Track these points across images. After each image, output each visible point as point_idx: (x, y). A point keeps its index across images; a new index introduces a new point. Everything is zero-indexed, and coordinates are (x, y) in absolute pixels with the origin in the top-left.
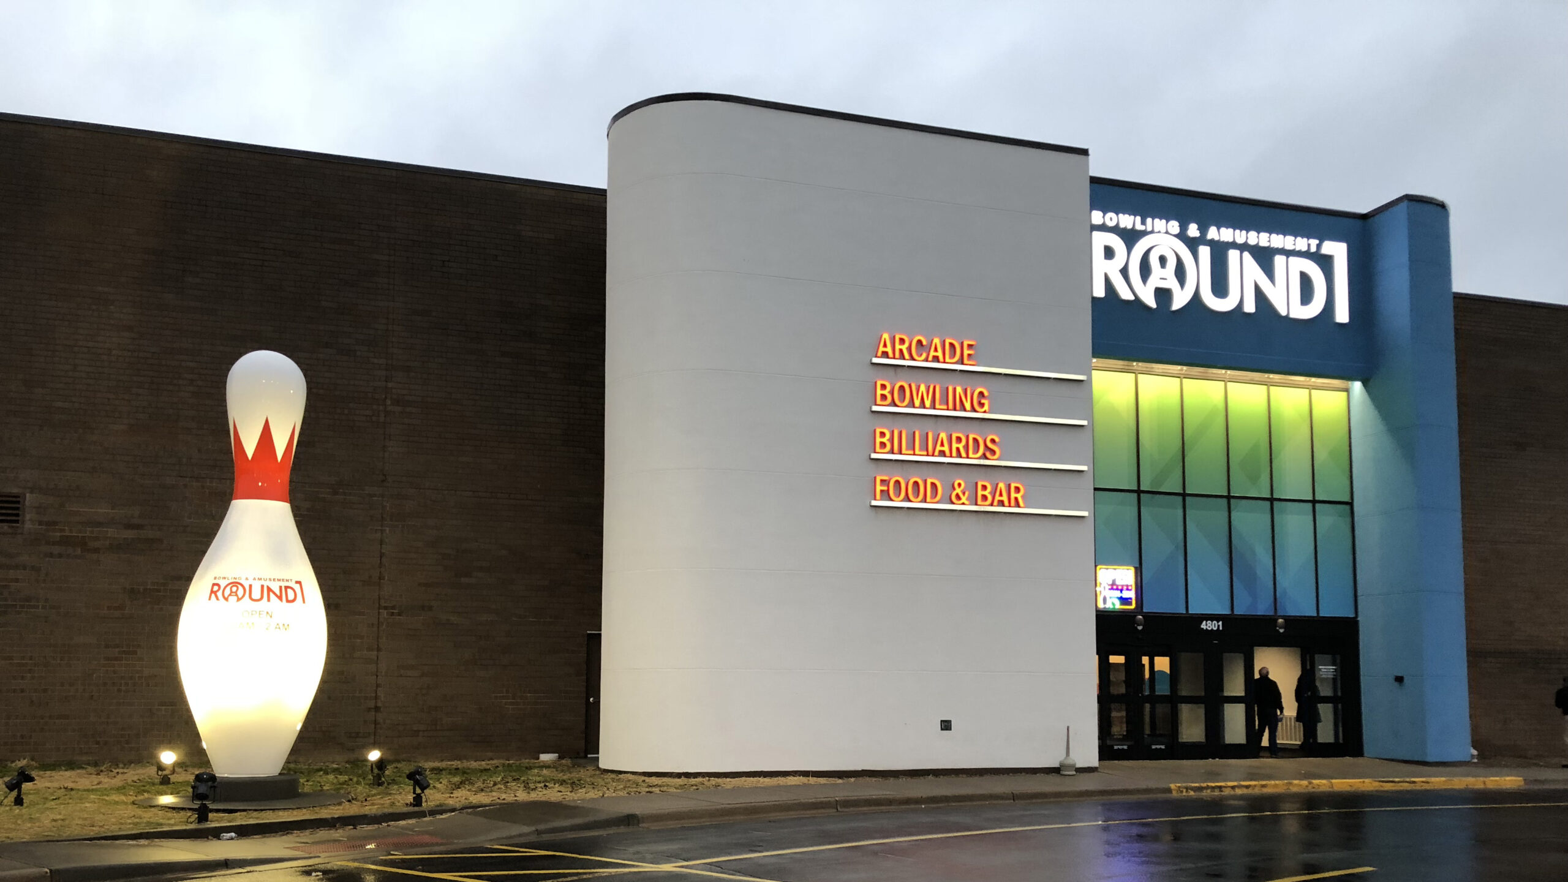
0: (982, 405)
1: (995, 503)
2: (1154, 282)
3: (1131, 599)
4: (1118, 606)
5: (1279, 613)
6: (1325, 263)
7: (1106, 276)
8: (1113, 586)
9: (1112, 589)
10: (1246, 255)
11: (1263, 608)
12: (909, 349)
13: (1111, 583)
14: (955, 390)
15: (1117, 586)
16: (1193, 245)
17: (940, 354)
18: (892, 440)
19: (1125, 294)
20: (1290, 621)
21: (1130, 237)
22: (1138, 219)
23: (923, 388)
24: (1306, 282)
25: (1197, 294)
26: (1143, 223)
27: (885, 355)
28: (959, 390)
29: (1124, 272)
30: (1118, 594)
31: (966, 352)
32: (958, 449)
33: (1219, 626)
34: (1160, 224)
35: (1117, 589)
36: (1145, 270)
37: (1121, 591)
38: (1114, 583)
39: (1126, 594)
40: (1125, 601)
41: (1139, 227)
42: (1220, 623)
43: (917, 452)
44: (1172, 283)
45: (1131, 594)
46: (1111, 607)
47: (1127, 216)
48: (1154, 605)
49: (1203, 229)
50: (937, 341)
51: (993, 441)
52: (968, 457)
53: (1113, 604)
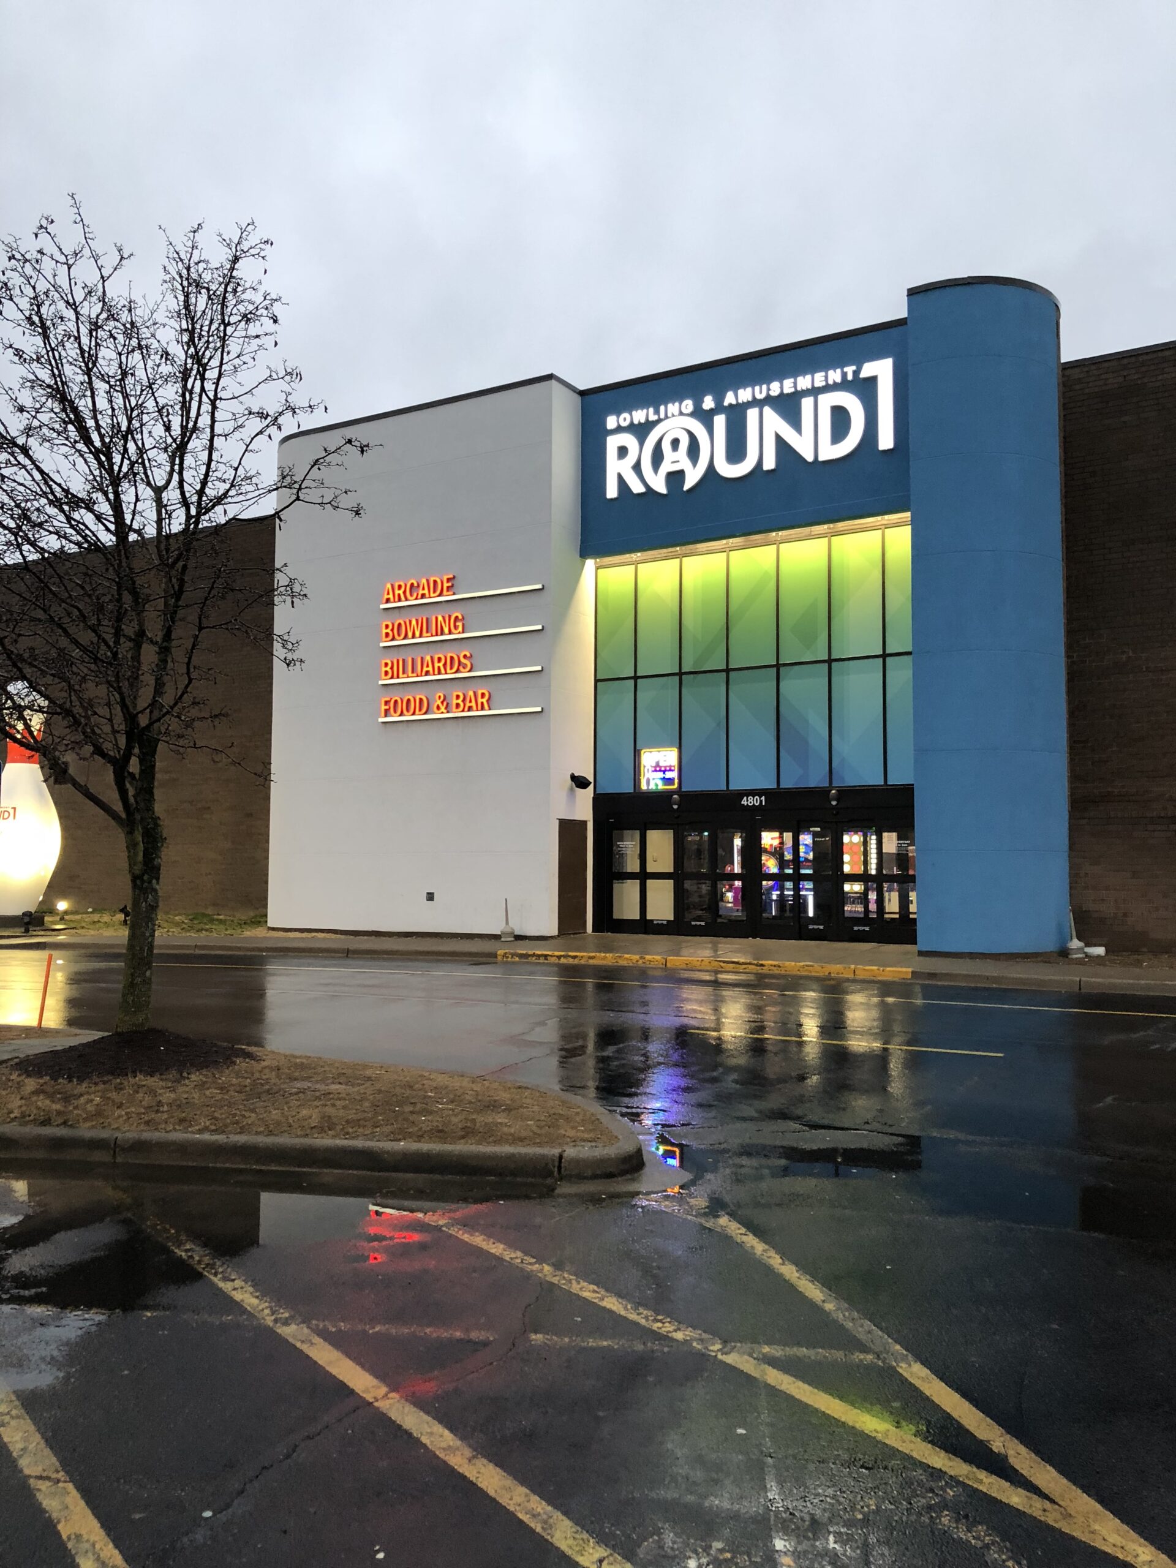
0: (456, 627)
1: (466, 709)
2: (666, 467)
3: (674, 779)
4: (661, 786)
5: (835, 784)
6: (866, 389)
7: (620, 476)
8: (657, 768)
9: (656, 771)
10: (767, 410)
11: (816, 779)
12: (405, 592)
13: (654, 765)
14: (437, 618)
15: (661, 767)
16: (706, 418)
17: (426, 591)
18: (392, 668)
19: (637, 488)
20: (846, 793)
21: (641, 431)
22: (651, 410)
23: (414, 622)
24: (840, 417)
25: (711, 466)
26: (657, 412)
27: (388, 601)
28: (440, 618)
29: (637, 467)
30: (661, 775)
31: (446, 585)
32: (439, 668)
33: (761, 801)
34: (673, 408)
35: (660, 771)
36: (657, 457)
37: (664, 772)
38: (657, 765)
39: (669, 775)
40: (669, 781)
41: (653, 417)
42: (763, 798)
43: (410, 675)
44: (685, 464)
45: (674, 775)
46: (654, 788)
47: (639, 411)
48: (697, 784)
49: (719, 399)
50: (424, 581)
51: (465, 656)
52: (446, 673)
53: (657, 785)
